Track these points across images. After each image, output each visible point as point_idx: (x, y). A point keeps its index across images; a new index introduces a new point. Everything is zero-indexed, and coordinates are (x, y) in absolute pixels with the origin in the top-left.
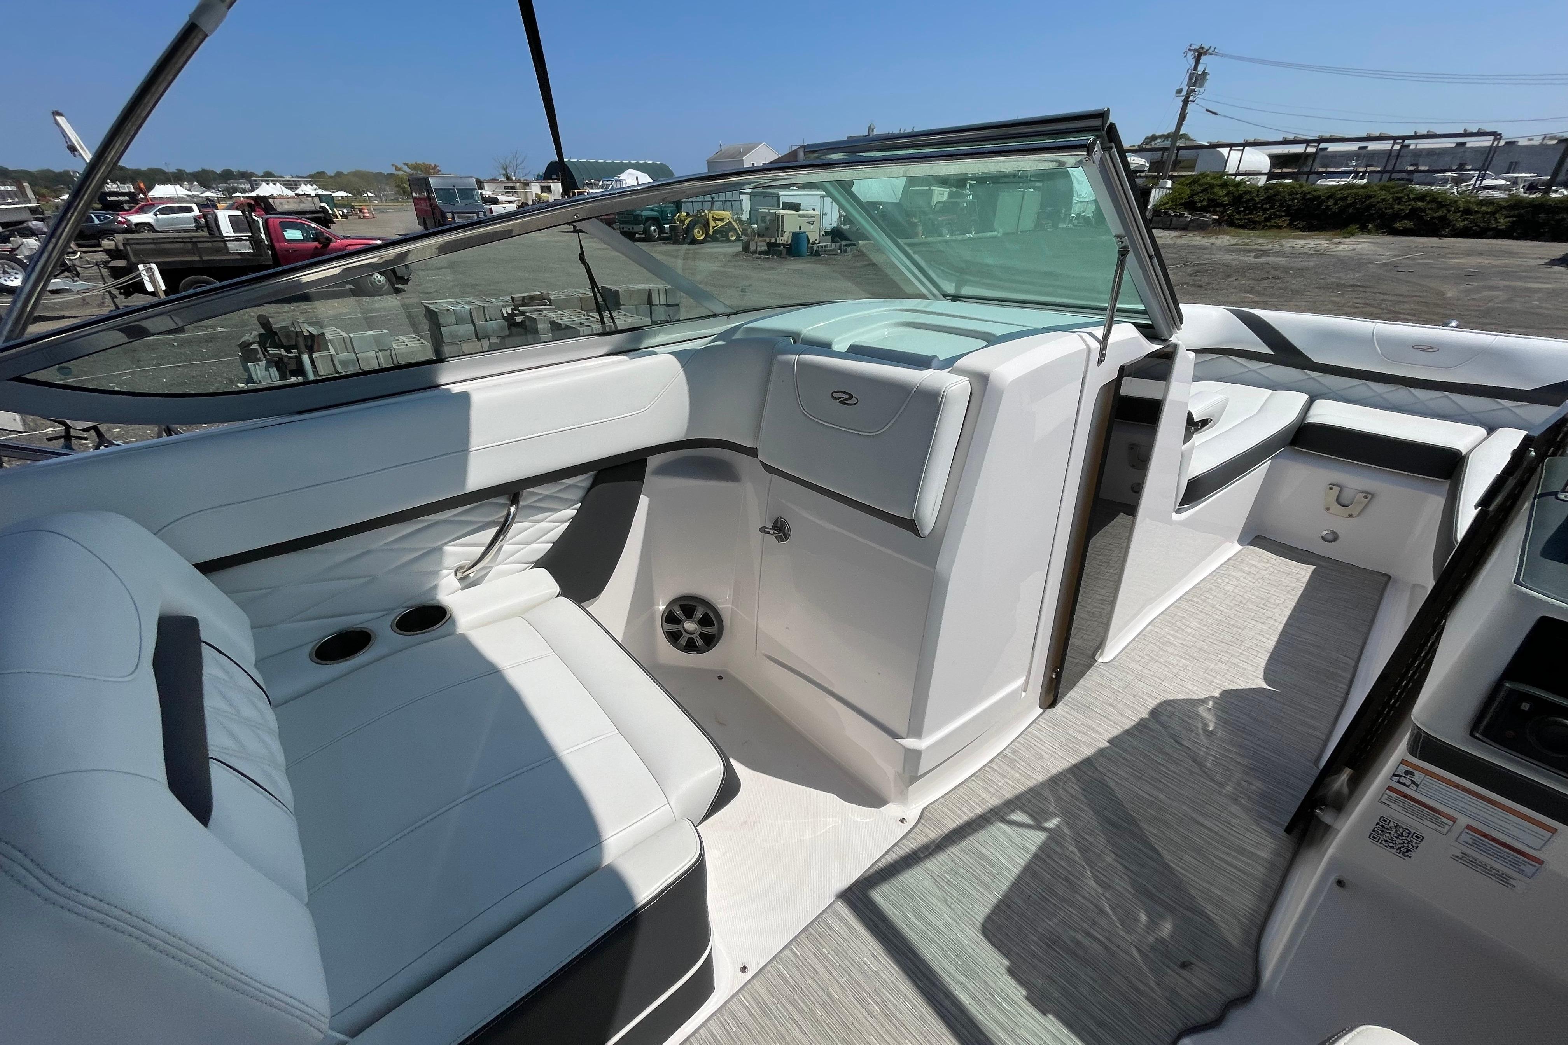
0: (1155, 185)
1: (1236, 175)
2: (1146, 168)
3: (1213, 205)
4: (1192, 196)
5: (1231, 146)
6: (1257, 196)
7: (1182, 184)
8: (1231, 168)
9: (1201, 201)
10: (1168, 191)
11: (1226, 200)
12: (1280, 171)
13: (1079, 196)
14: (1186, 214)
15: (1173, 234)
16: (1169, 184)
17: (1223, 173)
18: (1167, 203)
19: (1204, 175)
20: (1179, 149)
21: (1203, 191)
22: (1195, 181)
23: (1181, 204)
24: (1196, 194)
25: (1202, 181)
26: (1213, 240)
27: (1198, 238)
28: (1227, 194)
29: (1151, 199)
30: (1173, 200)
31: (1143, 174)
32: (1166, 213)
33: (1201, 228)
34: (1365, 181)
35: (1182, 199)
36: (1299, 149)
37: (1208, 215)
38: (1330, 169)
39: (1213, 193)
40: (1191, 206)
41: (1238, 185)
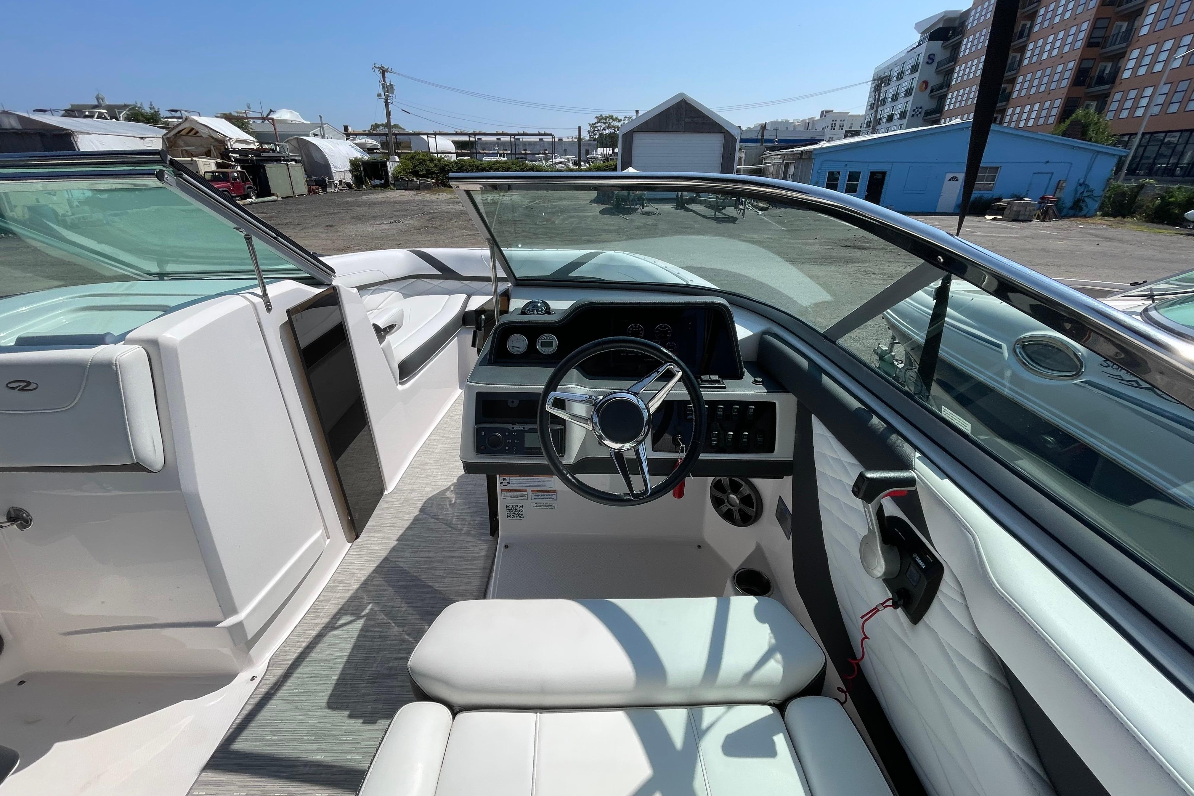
0: (388, 160)
1: (438, 153)
2: (379, 147)
3: (429, 174)
4: (415, 167)
5: (428, 134)
6: (453, 167)
7: (405, 158)
8: (433, 149)
9: (421, 171)
10: (398, 164)
11: (436, 170)
12: (460, 151)
13: (335, 167)
14: (415, 180)
15: (412, 193)
16: (397, 159)
17: (429, 153)
18: (401, 172)
19: (417, 153)
20: (395, 134)
21: (421, 163)
22: (413, 158)
23: (410, 173)
24: (417, 166)
25: (417, 157)
26: (437, 196)
27: (428, 195)
28: (436, 165)
29: (389, 169)
30: (403, 169)
31: (378, 151)
32: (402, 179)
33: (428, 188)
34: (506, 159)
35: (408, 169)
36: (465, 138)
37: (429, 180)
38: (487, 152)
39: (426, 165)
40: (416, 174)
41: (439, 160)
